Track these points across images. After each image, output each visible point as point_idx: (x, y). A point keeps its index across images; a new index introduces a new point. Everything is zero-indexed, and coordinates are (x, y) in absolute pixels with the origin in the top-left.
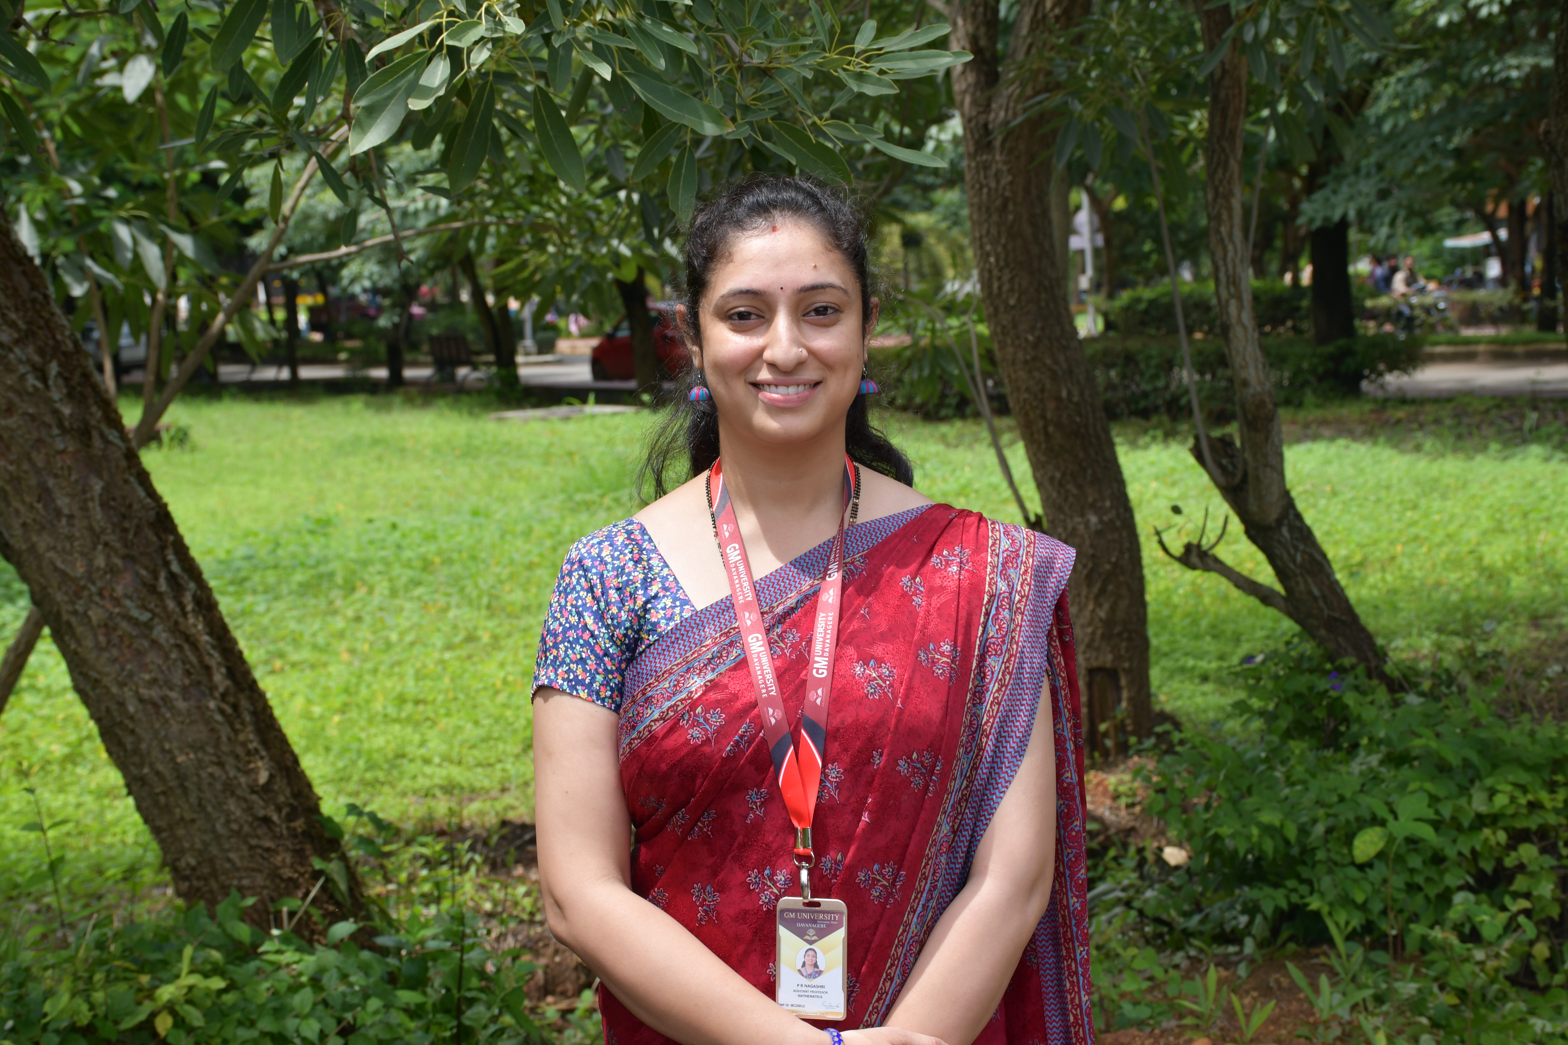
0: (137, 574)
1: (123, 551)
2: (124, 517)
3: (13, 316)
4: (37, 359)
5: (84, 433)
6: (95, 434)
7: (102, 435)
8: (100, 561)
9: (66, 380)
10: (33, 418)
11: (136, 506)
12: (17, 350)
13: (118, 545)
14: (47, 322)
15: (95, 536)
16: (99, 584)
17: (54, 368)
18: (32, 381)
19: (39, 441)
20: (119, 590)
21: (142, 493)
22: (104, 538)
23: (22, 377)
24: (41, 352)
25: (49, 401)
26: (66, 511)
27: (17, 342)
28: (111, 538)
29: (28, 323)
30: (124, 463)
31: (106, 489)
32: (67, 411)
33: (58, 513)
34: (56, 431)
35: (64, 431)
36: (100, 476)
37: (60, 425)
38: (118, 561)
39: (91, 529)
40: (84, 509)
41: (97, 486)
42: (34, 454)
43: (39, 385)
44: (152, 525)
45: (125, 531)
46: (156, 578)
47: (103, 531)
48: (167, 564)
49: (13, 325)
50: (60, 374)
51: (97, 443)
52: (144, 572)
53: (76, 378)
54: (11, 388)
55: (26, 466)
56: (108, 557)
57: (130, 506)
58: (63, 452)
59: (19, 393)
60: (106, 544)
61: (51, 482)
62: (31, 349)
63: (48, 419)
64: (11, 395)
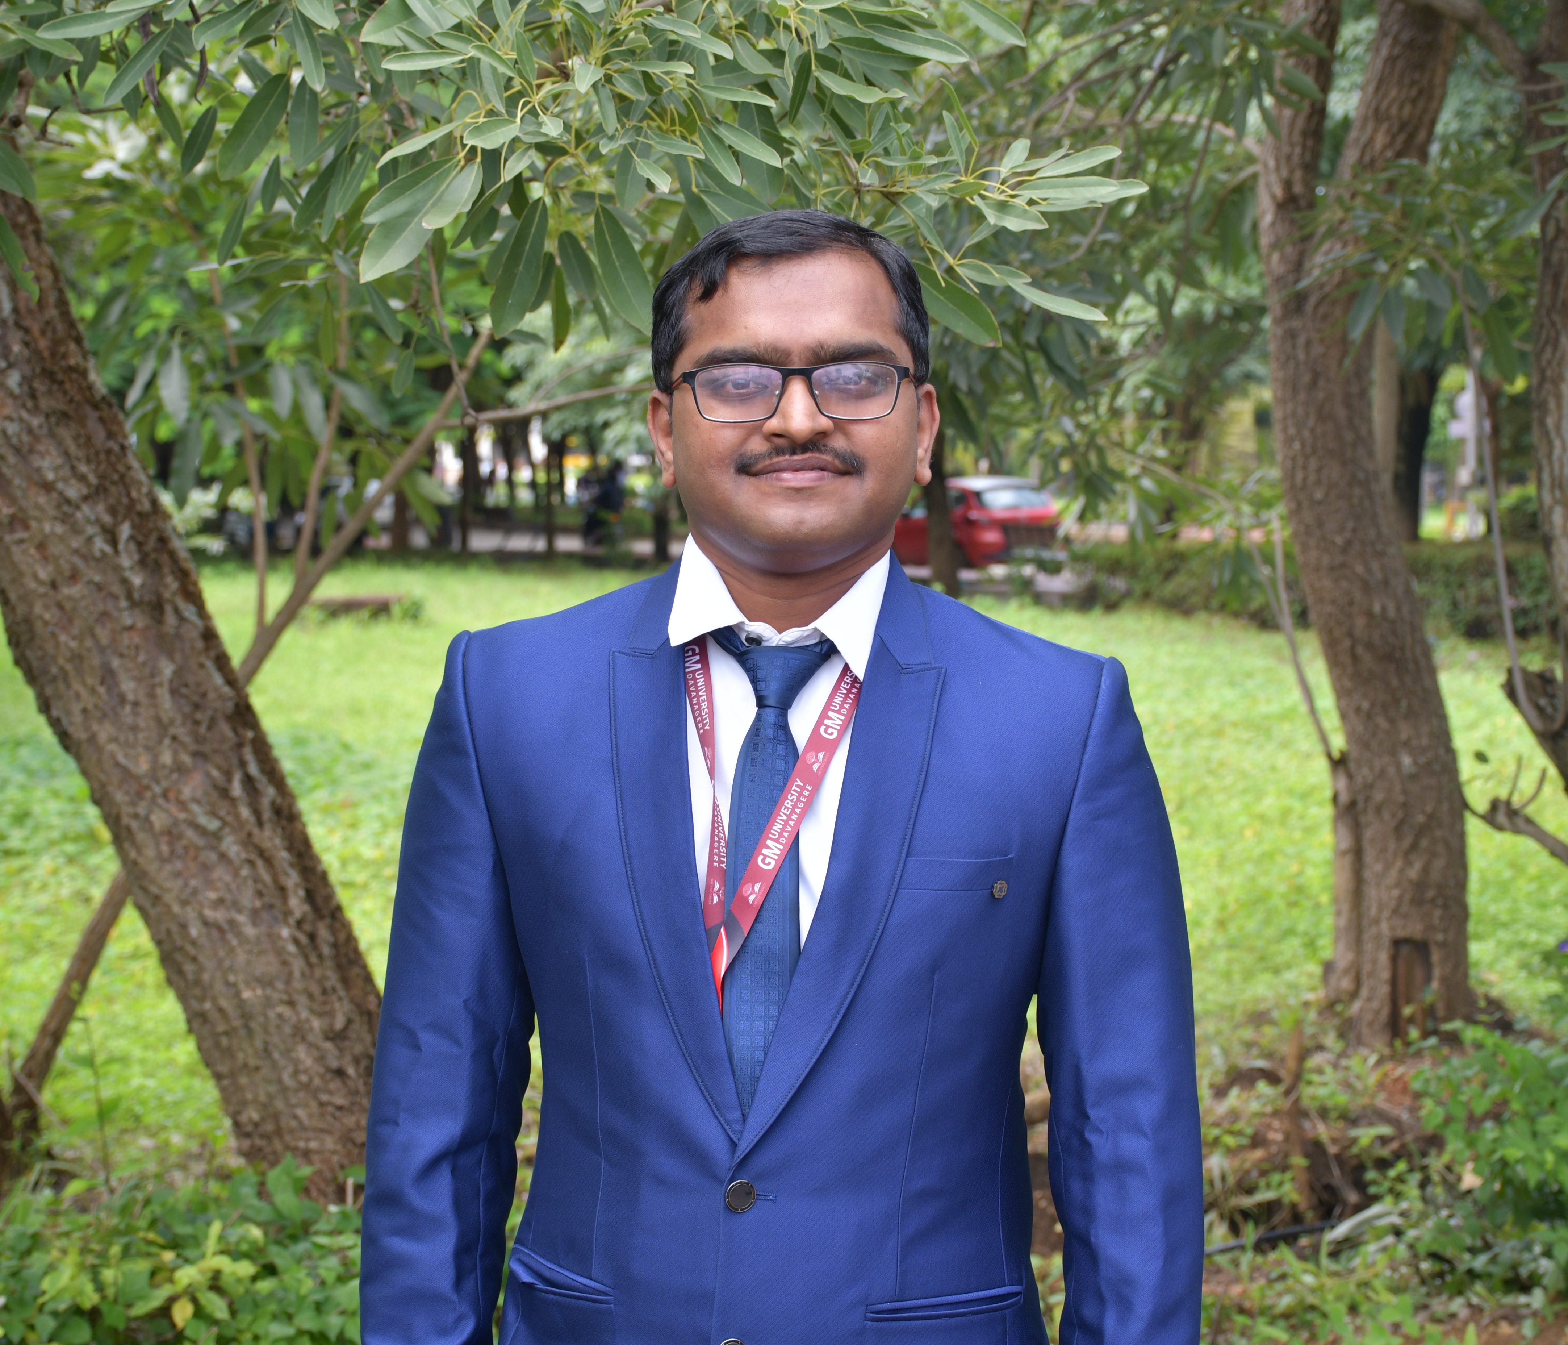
0: (208, 775)
1: (193, 747)
2: (197, 707)
3: (83, 468)
4: (107, 519)
5: (157, 608)
6: (168, 609)
7: (177, 611)
8: (167, 758)
9: (140, 545)
10: (99, 587)
11: (211, 695)
12: (85, 508)
13: (187, 739)
14: (122, 477)
15: (162, 726)
16: (165, 784)
17: (125, 530)
18: (100, 545)
19: (105, 614)
20: (187, 792)
21: (218, 679)
22: (172, 731)
23: (90, 540)
24: (113, 511)
25: (117, 568)
26: (131, 697)
27: (86, 498)
28: (181, 731)
29: (102, 477)
30: (200, 644)
31: (178, 673)
32: (137, 580)
33: (122, 699)
34: (124, 603)
35: (134, 604)
36: (171, 658)
37: (129, 596)
38: (186, 759)
39: (158, 720)
40: (152, 695)
41: (167, 669)
42: (99, 630)
43: (108, 549)
44: (229, 718)
45: (197, 723)
46: (229, 780)
47: (172, 722)
48: (243, 764)
49: (82, 478)
50: (132, 538)
51: (170, 619)
52: (215, 773)
53: (152, 543)
54: (76, 552)
55: (89, 643)
56: (175, 753)
57: (204, 695)
58: (131, 628)
59: (85, 558)
60: (174, 738)
61: (116, 663)
62: (101, 508)
63: (117, 589)
64: (77, 560)
